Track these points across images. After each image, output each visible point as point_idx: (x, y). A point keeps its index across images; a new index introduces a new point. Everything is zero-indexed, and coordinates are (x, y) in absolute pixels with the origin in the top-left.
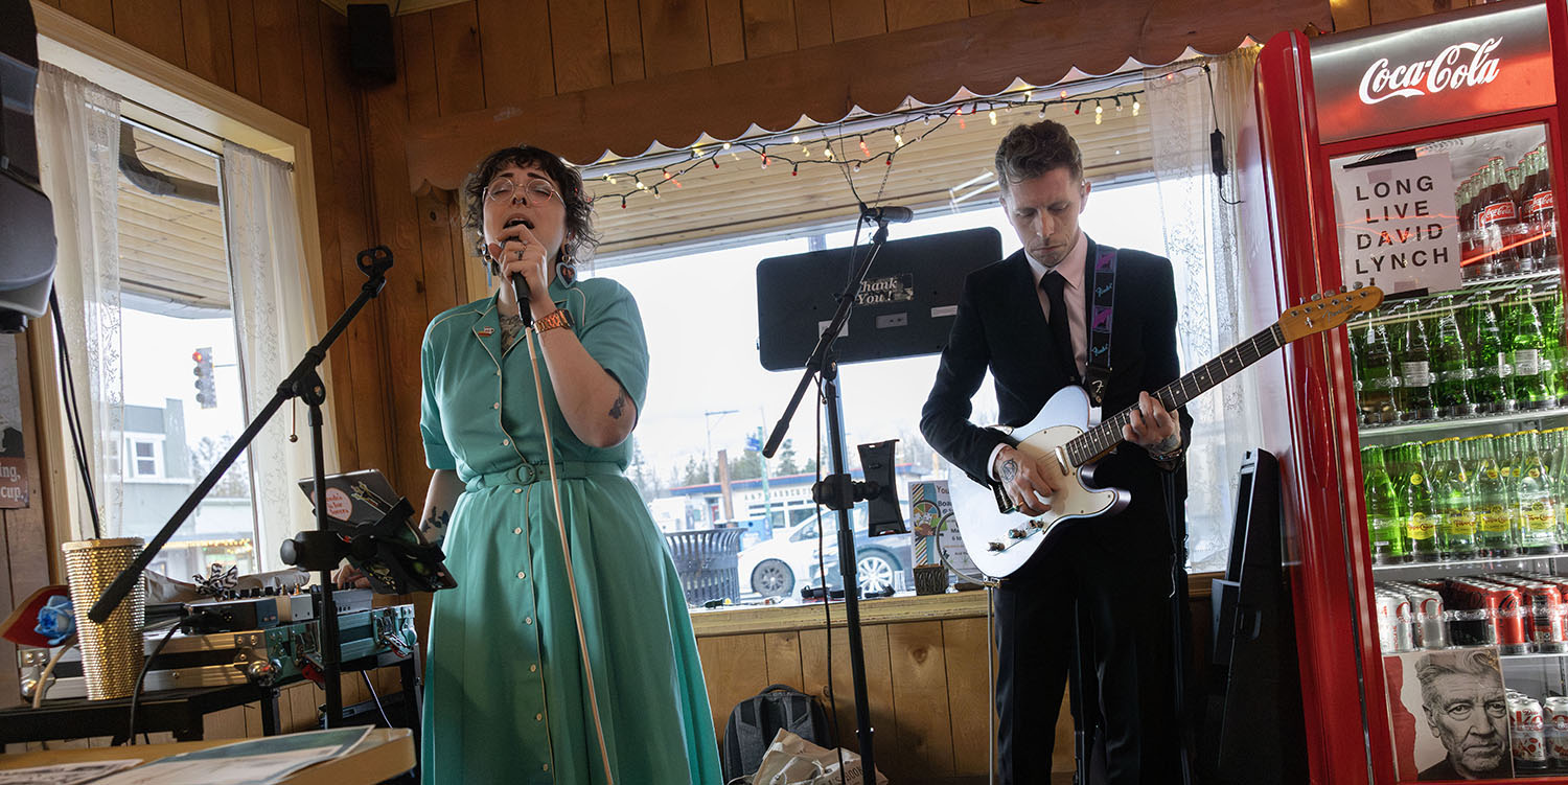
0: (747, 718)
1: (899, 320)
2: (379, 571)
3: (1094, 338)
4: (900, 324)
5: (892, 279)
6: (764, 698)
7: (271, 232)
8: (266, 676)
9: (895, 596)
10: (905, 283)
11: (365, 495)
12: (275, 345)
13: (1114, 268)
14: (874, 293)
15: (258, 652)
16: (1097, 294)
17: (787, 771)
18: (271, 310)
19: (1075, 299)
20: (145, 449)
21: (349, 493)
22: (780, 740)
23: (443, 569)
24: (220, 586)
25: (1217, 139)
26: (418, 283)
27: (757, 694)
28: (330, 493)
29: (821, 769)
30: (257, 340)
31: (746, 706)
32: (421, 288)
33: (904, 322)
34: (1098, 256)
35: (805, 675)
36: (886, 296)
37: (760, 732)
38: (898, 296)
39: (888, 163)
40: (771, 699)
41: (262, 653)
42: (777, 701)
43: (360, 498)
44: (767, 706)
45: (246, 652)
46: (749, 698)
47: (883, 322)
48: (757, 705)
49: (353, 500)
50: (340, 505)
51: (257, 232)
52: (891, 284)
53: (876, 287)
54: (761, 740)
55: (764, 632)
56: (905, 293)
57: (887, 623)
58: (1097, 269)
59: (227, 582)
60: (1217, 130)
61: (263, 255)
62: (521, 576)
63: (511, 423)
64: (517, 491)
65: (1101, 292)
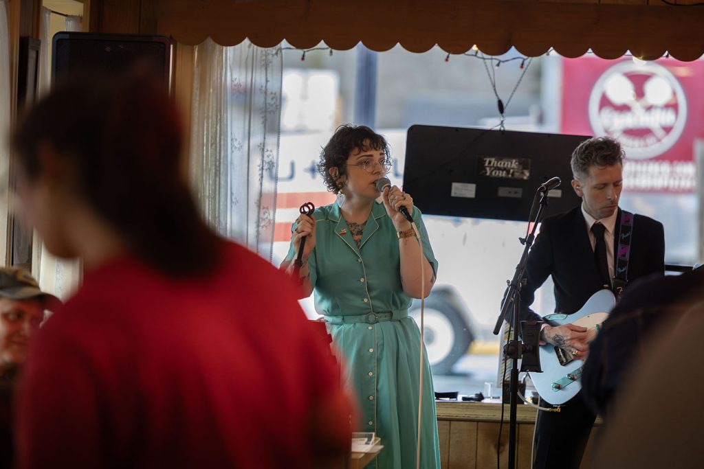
1: (516, 193)
3: (619, 263)
4: (516, 196)
5: (514, 161)
9: (483, 401)
10: (524, 165)
13: (631, 223)
14: (499, 169)
16: (621, 237)
19: (610, 239)
33: (519, 195)
34: (623, 215)
36: (508, 172)
38: (517, 175)
47: (503, 192)
52: (513, 164)
53: (501, 164)
56: (523, 173)
57: (478, 421)
58: (622, 223)
62: (371, 374)
63: (370, 290)
64: (370, 328)
65: (624, 236)
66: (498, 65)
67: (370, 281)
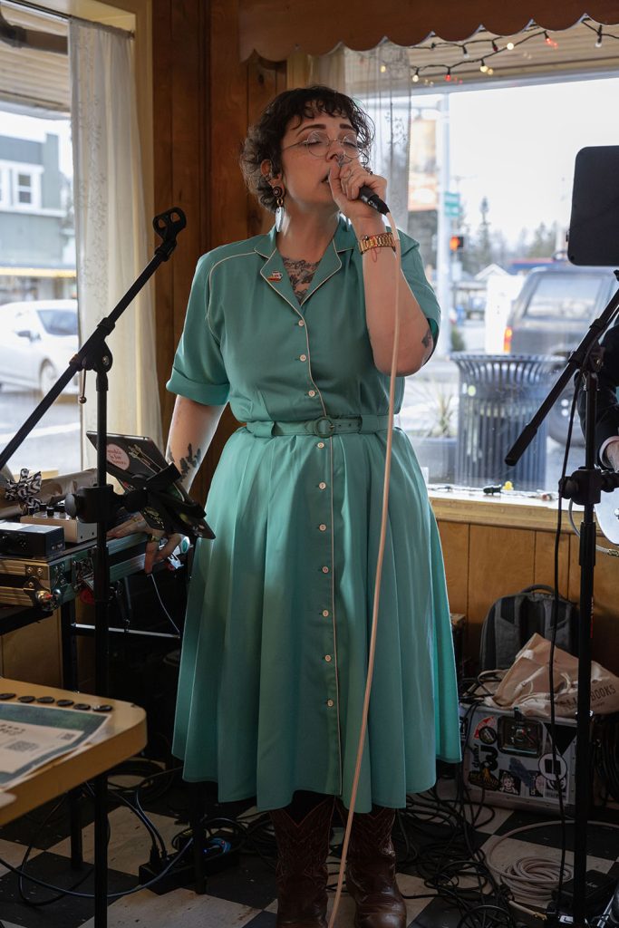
0: (507, 614)
2: (150, 512)
6: (526, 598)
7: (108, 103)
8: (49, 603)
11: (140, 455)
12: (104, 214)
15: (43, 582)
17: (534, 680)
18: (104, 179)
20: (24, 180)
21: (127, 451)
22: (531, 648)
23: (204, 524)
24: (25, 494)
27: (519, 592)
28: (111, 447)
29: (569, 683)
30: (89, 210)
31: (507, 601)
35: (571, 577)
37: (517, 630)
40: (532, 599)
41: (46, 583)
42: (538, 602)
43: (135, 456)
44: (526, 604)
45: (34, 580)
46: (510, 595)
48: (517, 603)
49: (130, 457)
50: (119, 458)
51: (96, 104)
54: (517, 639)
55: (536, 530)
59: (32, 488)
61: (99, 127)
62: (323, 528)
64: (321, 445)
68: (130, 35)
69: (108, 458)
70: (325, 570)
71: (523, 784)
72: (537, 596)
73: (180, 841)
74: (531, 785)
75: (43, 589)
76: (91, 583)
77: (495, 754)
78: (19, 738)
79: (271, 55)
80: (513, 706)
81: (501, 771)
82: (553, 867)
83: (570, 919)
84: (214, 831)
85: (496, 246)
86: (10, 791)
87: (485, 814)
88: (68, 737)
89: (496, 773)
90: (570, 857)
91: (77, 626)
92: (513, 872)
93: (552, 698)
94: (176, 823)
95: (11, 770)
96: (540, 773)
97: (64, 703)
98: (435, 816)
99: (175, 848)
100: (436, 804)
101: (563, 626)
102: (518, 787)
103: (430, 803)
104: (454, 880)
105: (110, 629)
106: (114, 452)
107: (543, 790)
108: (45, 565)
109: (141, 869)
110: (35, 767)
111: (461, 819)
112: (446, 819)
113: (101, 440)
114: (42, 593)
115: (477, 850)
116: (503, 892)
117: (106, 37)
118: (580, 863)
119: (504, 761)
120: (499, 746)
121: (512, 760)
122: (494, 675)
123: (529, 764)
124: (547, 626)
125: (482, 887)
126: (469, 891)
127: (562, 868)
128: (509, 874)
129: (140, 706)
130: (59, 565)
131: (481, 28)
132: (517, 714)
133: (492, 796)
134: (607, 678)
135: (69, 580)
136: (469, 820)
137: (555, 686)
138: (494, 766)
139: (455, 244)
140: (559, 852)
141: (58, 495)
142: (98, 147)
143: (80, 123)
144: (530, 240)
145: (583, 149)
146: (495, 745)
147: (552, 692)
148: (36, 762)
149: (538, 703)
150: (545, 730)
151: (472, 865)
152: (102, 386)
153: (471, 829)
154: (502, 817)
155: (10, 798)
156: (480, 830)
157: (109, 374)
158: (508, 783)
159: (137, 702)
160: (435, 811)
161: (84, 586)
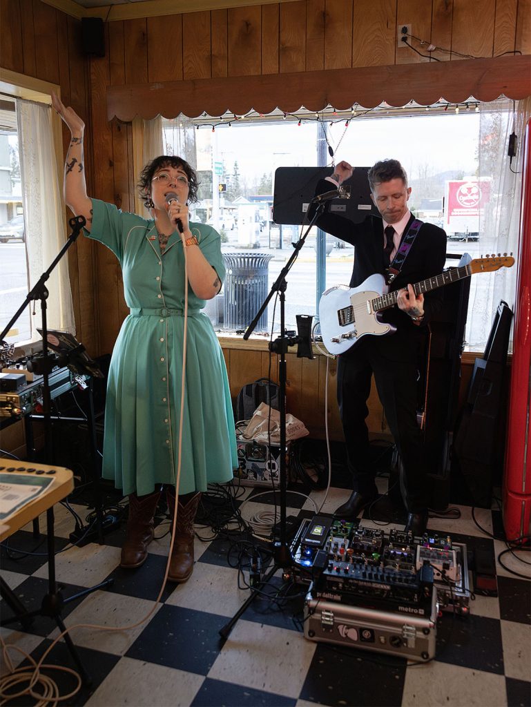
0: (249, 393)
1: (342, 208)
4: (342, 210)
6: (257, 385)
8: (19, 415)
10: (347, 190)
11: (65, 340)
12: (39, 200)
13: (418, 229)
15: (16, 405)
16: (407, 238)
17: (262, 426)
18: (38, 181)
22: (260, 410)
25: (513, 138)
26: (110, 162)
27: (254, 382)
28: (49, 336)
29: (278, 425)
31: (249, 387)
32: (111, 164)
33: (344, 210)
37: (254, 400)
38: (343, 196)
39: (346, 125)
40: (260, 385)
41: (18, 405)
42: (263, 386)
43: (62, 340)
44: (258, 387)
45: (11, 404)
46: (250, 383)
47: (334, 208)
48: (254, 387)
49: (59, 340)
50: (54, 340)
51: (32, 144)
54: (254, 404)
55: (261, 351)
56: (346, 195)
57: (319, 355)
58: (411, 228)
60: (514, 133)
61: (35, 155)
62: (162, 360)
63: (163, 288)
64: (162, 320)
65: (409, 237)
66: (331, 125)
67: (164, 281)
68: (49, 106)
69: (48, 341)
70: (164, 379)
71: (258, 475)
72: (263, 383)
73: (90, 519)
74: (262, 475)
75: (16, 408)
76: (42, 402)
77: (245, 462)
78: (9, 492)
79: (124, 118)
80: (252, 439)
81: (248, 470)
82: (272, 515)
83: (279, 544)
84: (107, 511)
85: (242, 187)
86: (6, 523)
87: (241, 490)
88: (34, 490)
89: (245, 471)
90: (279, 508)
91: (33, 416)
92: (255, 520)
93: (269, 434)
94: (88, 509)
95: (6, 511)
96: (266, 470)
97: (30, 471)
98: (216, 494)
99: (88, 522)
100: (217, 488)
101: (275, 397)
102: (256, 477)
103: (214, 488)
104: (226, 526)
105: (52, 417)
106: (50, 338)
107: (268, 477)
108: (17, 396)
109: (70, 535)
110: (18, 509)
111: (229, 495)
112: (223, 495)
113: (44, 332)
114: (16, 410)
115: (237, 509)
116: (249, 530)
117: (36, 108)
118: (283, 512)
119: (249, 465)
120: (247, 458)
121: (253, 464)
122: (243, 423)
123: (260, 465)
124: (268, 398)
125: (240, 528)
126: (234, 530)
127: (276, 515)
128: (253, 522)
129: (70, 469)
130: (24, 395)
131: (228, 112)
132: (255, 442)
133: (244, 481)
134: (296, 422)
135: (30, 402)
136: (233, 495)
137: (271, 428)
138: (244, 467)
139: (221, 188)
140: (274, 506)
141: (23, 356)
142: (34, 164)
143: (24, 153)
144: (259, 184)
145: (278, 169)
146: (244, 458)
147: (269, 431)
148: (18, 506)
149: (263, 437)
150: (268, 449)
151: (235, 518)
152: (44, 307)
153: (234, 499)
154: (249, 491)
155: (7, 528)
156: (238, 499)
157: (47, 300)
158: (251, 475)
159: (68, 467)
160: (216, 492)
161: (38, 404)
